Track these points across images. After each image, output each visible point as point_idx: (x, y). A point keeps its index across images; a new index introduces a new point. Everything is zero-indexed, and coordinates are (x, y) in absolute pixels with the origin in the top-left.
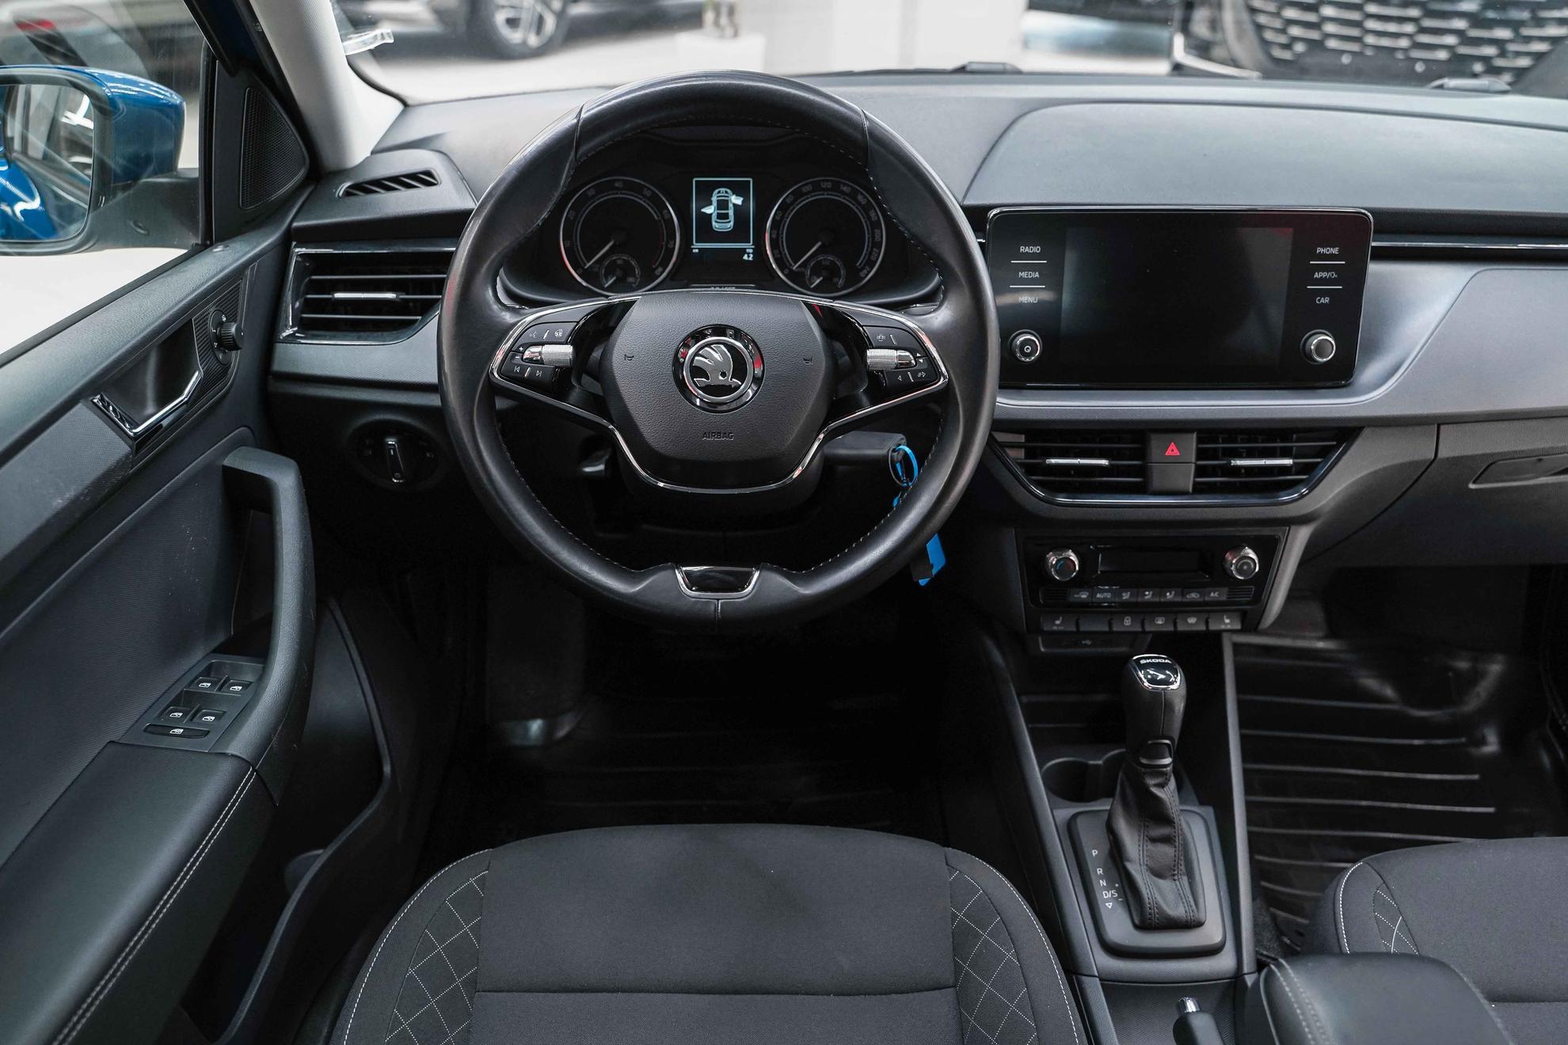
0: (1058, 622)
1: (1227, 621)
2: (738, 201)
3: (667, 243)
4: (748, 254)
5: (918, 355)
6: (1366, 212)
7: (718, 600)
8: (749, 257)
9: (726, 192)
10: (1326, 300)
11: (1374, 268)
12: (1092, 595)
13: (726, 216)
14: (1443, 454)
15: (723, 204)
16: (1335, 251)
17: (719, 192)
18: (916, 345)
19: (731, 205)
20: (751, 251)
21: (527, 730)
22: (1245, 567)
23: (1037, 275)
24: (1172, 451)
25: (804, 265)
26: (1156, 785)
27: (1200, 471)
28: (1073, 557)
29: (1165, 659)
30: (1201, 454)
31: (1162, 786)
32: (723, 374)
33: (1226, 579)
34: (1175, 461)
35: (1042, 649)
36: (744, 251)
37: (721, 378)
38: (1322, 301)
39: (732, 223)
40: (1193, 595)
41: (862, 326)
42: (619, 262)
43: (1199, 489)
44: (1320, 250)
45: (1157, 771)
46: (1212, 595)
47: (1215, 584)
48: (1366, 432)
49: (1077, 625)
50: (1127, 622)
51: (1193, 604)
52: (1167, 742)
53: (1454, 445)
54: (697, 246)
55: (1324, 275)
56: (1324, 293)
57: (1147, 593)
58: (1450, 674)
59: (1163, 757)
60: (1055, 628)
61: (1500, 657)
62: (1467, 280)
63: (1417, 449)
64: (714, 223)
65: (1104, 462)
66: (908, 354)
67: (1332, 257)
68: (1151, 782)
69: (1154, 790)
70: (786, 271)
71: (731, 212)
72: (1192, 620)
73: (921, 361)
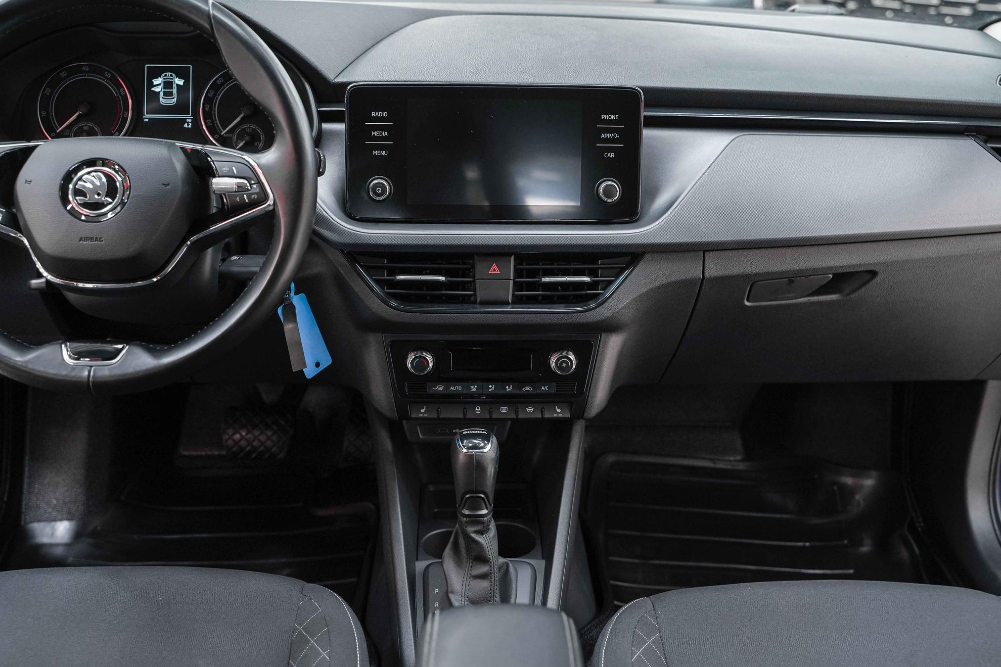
0: (423, 411)
1: (559, 411)
2: (180, 82)
3: (123, 114)
4: (188, 123)
5: (253, 182)
6: (639, 89)
7: (91, 367)
8: (188, 125)
9: (171, 75)
10: (612, 155)
11: (647, 133)
12: (446, 388)
13: (171, 94)
14: (707, 274)
15: (168, 85)
16: (615, 117)
17: (166, 75)
18: (251, 175)
19: (175, 86)
20: (190, 121)
21: (54, 530)
22: (564, 365)
23: (386, 134)
24: (494, 269)
25: (232, 131)
26: (476, 532)
27: (518, 286)
28: (429, 358)
29: (483, 431)
30: (518, 273)
31: (481, 533)
32: (99, 194)
33: (549, 375)
34: (496, 278)
35: (421, 437)
36: (184, 121)
37: (96, 196)
38: (609, 155)
39: (175, 99)
40: (528, 388)
41: (213, 161)
42: (85, 128)
43: (518, 300)
44: (603, 116)
45: (476, 520)
46: (543, 388)
47: (544, 381)
48: (647, 256)
49: (438, 414)
50: (478, 410)
51: (527, 396)
52: (482, 496)
53: (716, 267)
54: (147, 117)
55: (609, 135)
56: (610, 150)
57: (490, 386)
58: (835, 488)
59: (481, 509)
60: (421, 415)
61: (874, 473)
62: (729, 142)
63: (689, 270)
64: (161, 99)
65: (442, 278)
66: (245, 182)
67: (613, 122)
68: (470, 529)
69: (474, 536)
70: (217, 136)
71: (175, 91)
72: (530, 410)
73: (255, 186)
